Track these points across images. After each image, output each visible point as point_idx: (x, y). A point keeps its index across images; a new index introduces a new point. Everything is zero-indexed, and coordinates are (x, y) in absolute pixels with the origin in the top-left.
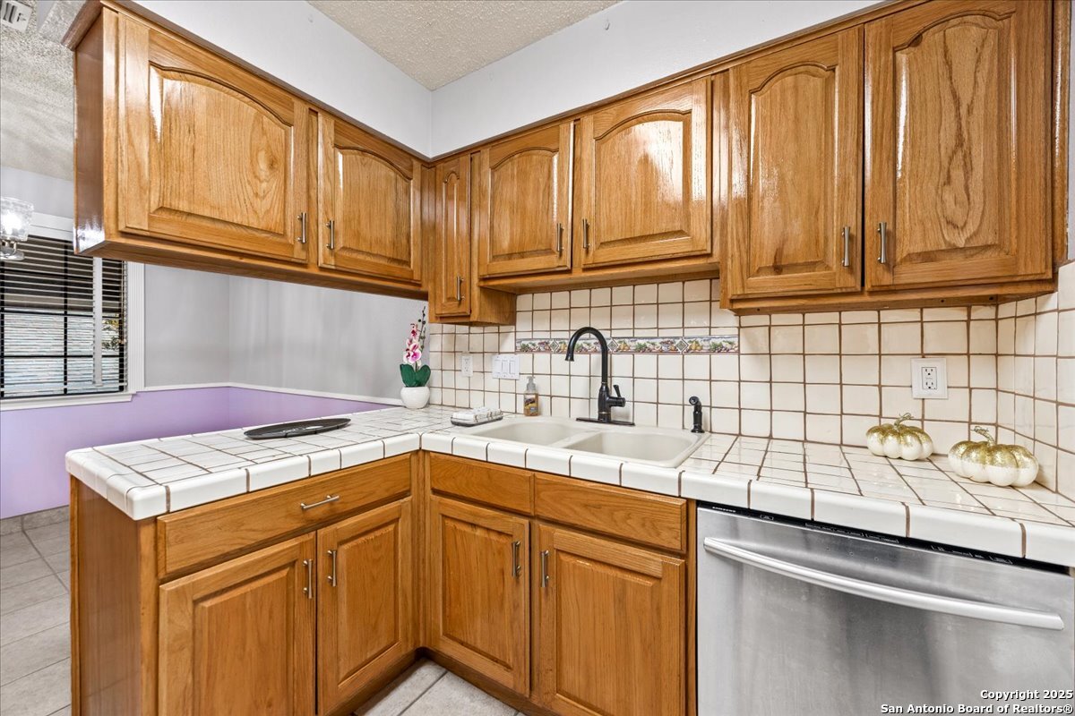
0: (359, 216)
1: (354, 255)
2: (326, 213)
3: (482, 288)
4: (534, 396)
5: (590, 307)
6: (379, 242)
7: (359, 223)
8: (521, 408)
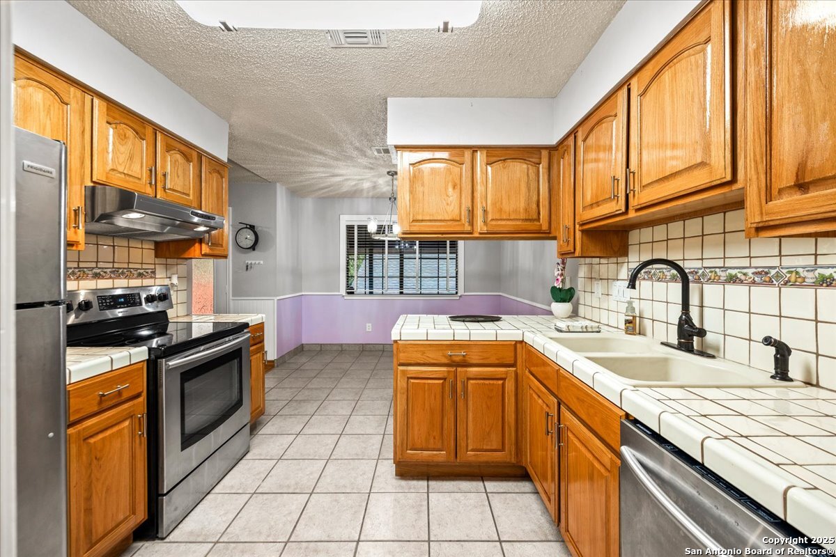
0: (502, 199)
1: (499, 223)
2: (482, 203)
3: (583, 231)
4: (631, 318)
5: (684, 238)
6: (515, 211)
7: (502, 204)
8: (622, 326)
